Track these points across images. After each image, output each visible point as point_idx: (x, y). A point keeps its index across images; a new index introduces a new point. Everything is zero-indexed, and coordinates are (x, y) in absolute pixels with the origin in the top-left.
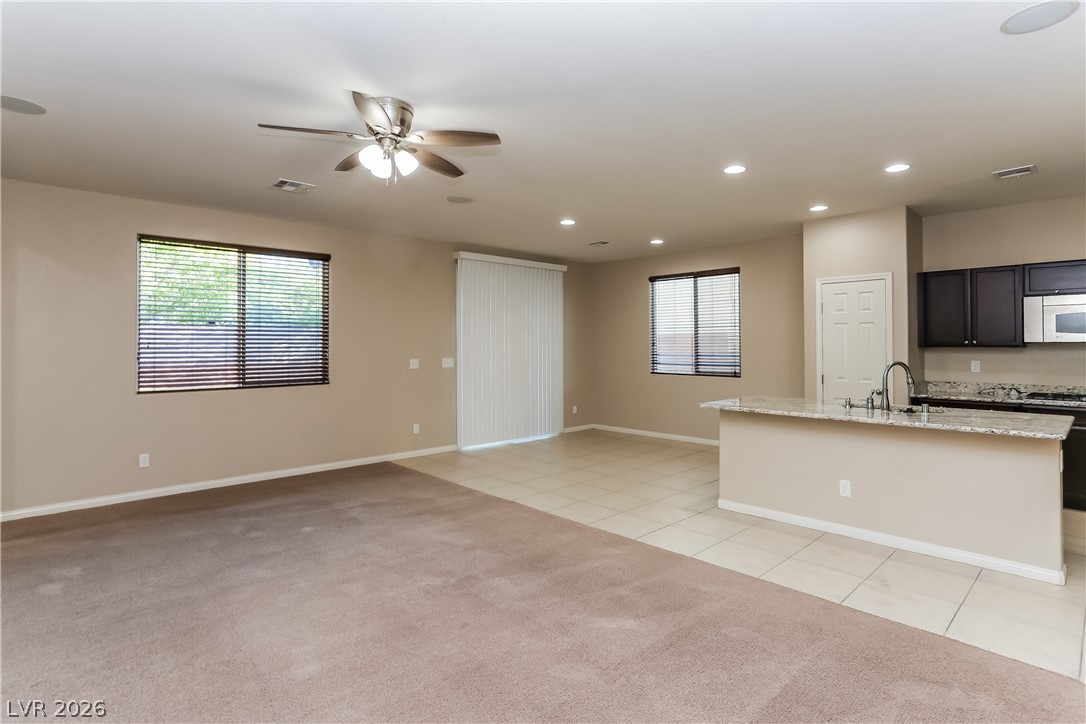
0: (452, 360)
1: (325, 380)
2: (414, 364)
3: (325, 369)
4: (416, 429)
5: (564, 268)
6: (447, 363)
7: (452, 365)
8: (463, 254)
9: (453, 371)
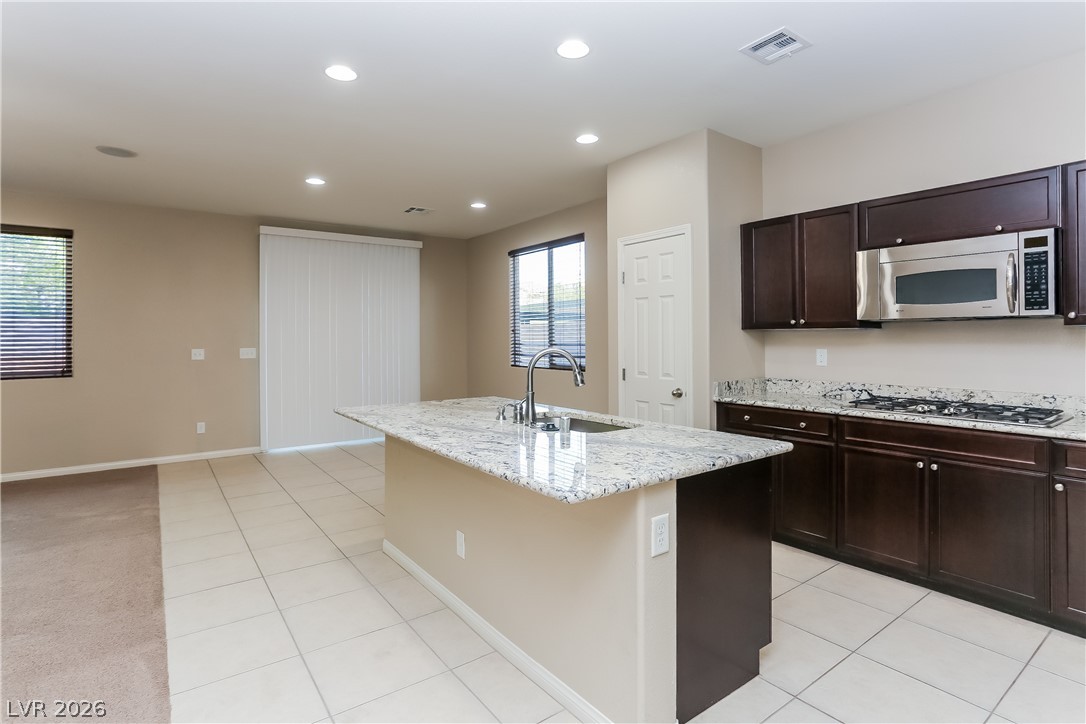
0: (254, 350)
1: (67, 372)
2: (198, 354)
3: (69, 360)
4: (201, 428)
5: (419, 244)
6: (246, 353)
7: (254, 356)
8: (264, 229)
9: (256, 363)
